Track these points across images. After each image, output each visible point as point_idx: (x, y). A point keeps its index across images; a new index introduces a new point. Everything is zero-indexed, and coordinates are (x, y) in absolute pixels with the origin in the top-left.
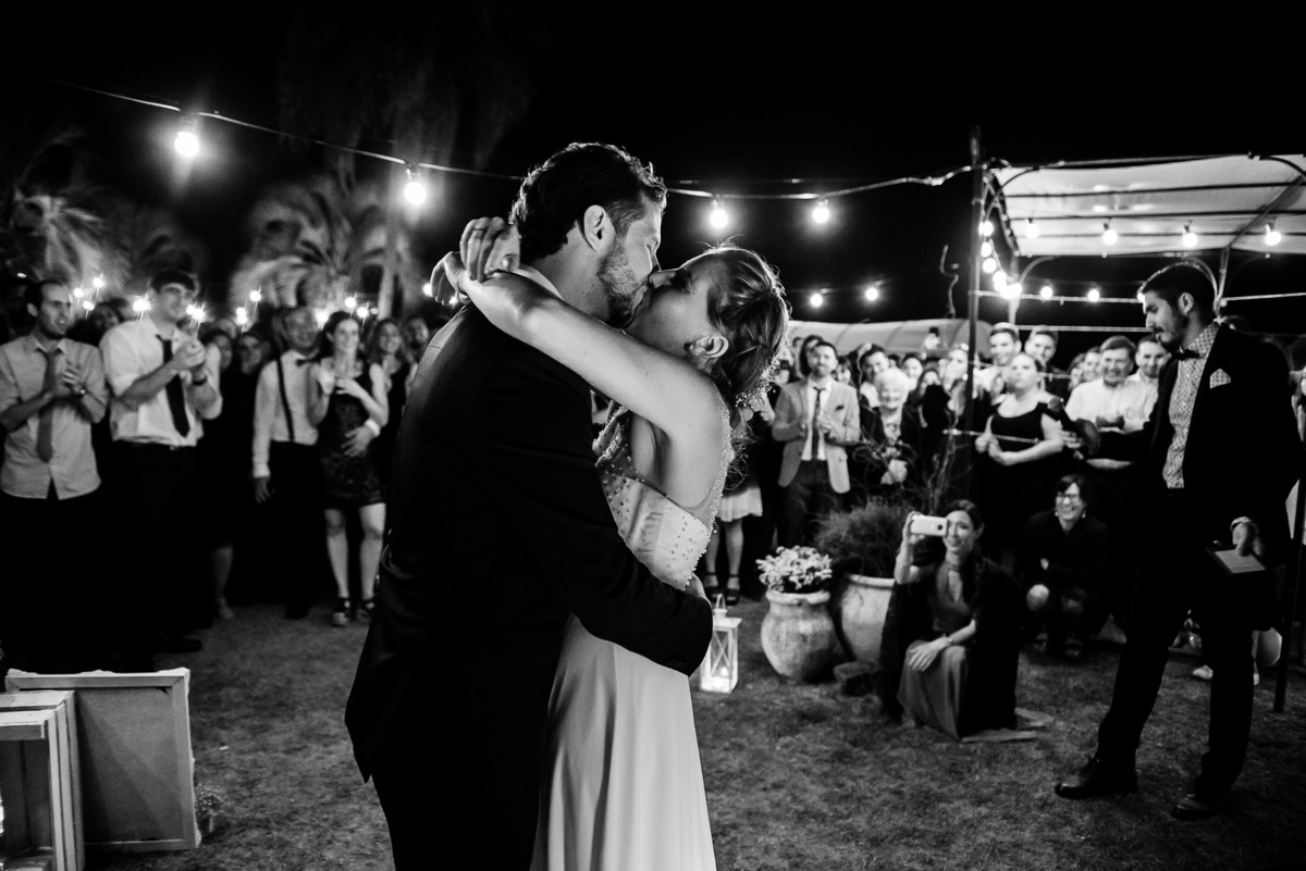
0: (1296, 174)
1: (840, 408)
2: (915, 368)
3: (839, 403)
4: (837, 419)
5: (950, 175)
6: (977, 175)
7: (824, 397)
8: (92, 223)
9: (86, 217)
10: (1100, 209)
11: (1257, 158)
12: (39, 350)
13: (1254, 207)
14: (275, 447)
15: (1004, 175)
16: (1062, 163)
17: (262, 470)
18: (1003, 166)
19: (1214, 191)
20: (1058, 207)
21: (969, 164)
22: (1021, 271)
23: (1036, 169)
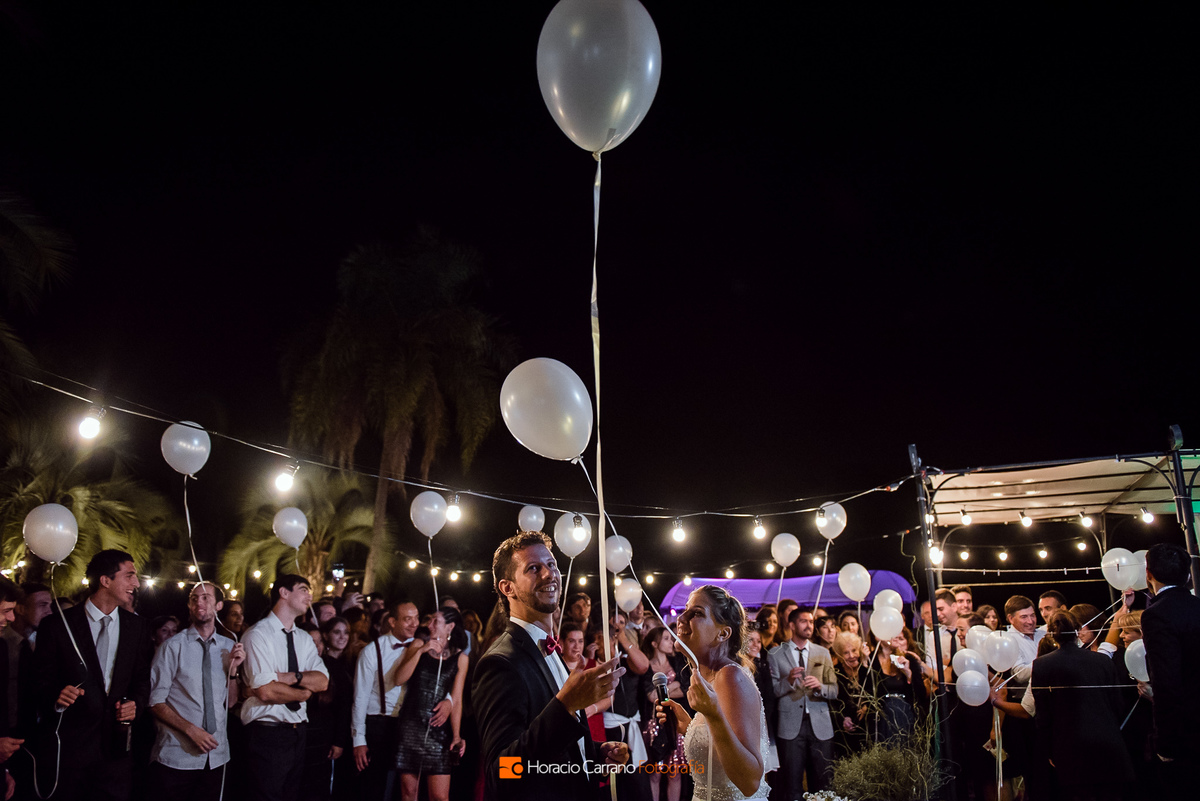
0: (1150, 467)
1: (818, 665)
2: (853, 624)
3: (817, 661)
4: (816, 676)
5: (901, 483)
6: (919, 480)
7: (805, 654)
8: (123, 512)
9: (119, 508)
10: (999, 495)
11: (1123, 460)
12: (199, 640)
13: (1121, 487)
14: (370, 719)
15: (936, 480)
16: (980, 469)
17: (360, 740)
18: (938, 473)
19: (1091, 480)
20: (973, 495)
21: (913, 474)
22: (940, 540)
23: (962, 474)
